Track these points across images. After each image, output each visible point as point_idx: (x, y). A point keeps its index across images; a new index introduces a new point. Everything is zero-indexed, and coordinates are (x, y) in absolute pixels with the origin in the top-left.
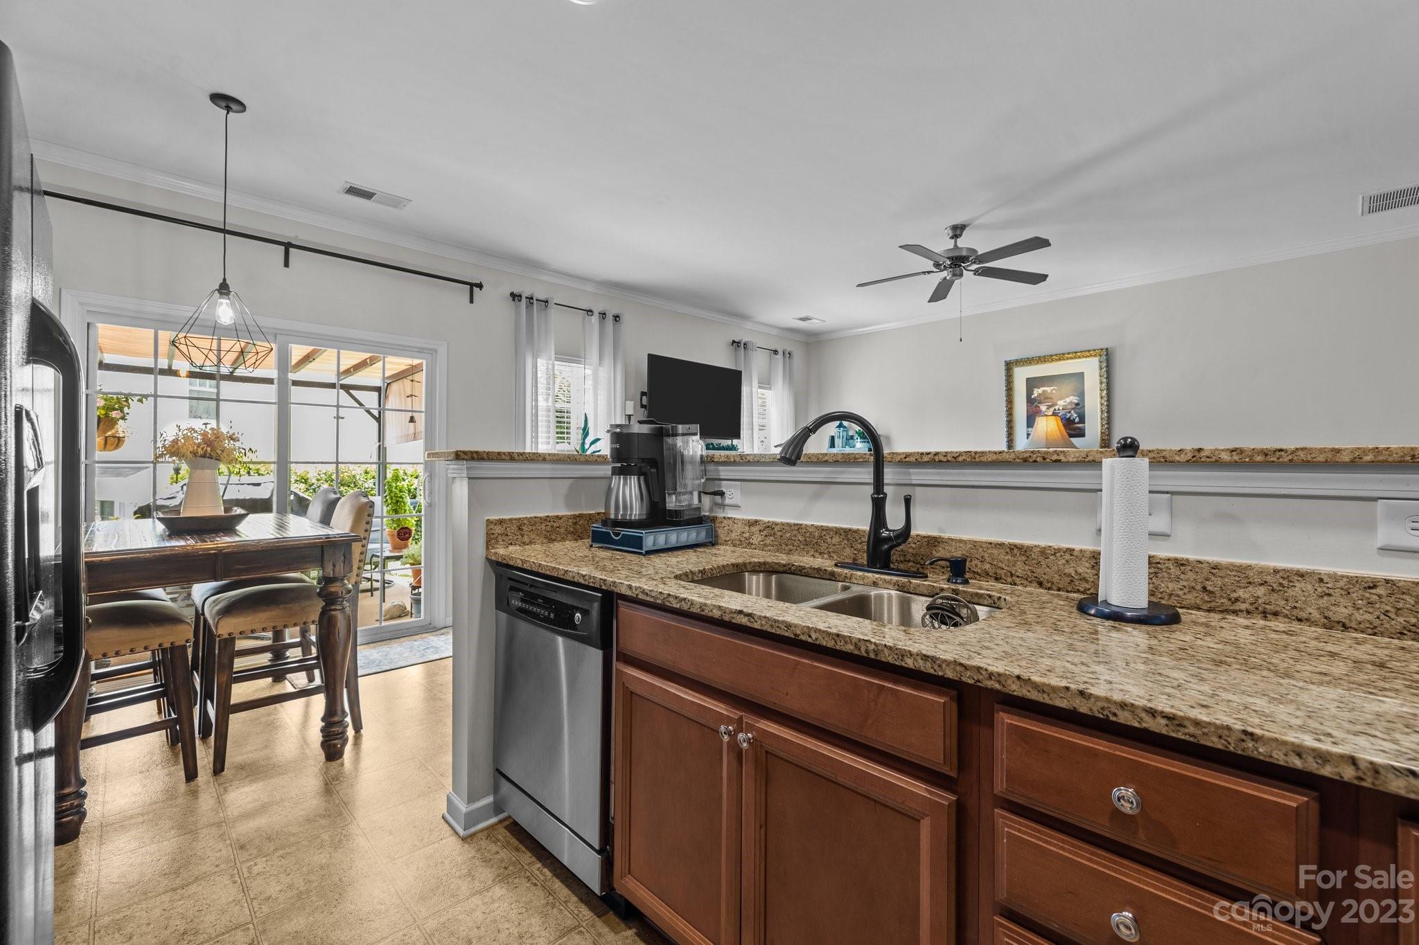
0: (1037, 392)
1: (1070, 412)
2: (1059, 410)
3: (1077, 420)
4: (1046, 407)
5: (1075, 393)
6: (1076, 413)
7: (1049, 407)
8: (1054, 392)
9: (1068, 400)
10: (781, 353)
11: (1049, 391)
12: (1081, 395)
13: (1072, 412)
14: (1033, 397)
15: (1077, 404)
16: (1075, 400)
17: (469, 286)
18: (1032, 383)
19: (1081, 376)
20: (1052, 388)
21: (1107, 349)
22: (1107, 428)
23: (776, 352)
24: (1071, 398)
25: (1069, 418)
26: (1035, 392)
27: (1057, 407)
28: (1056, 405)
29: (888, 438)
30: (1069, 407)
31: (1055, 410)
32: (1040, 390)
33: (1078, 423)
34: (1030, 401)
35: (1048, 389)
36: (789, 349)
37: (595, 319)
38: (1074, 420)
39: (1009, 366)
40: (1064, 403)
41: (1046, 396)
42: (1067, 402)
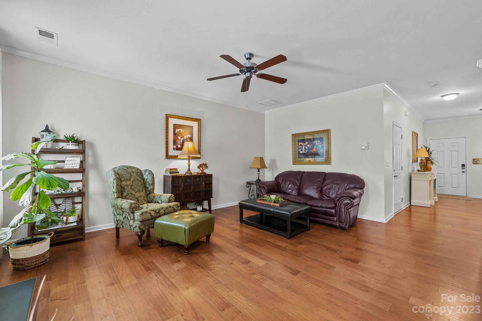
0: (177, 131)
4: (180, 137)
5: (190, 134)
7: (182, 137)
8: (183, 132)
11: (181, 131)
12: (192, 135)
14: (176, 132)
15: (191, 138)
16: (190, 136)
18: (176, 126)
19: (192, 127)
20: (182, 130)
21: (200, 119)
24: (189, 135)
26: (176, 130)
27: (184, 138)
31: (183, 139)
32: (179, 130)
34: (175, 134)
35: (181, 130)
40: (187, 137)
41: (180, 134)
42: (188, 136)
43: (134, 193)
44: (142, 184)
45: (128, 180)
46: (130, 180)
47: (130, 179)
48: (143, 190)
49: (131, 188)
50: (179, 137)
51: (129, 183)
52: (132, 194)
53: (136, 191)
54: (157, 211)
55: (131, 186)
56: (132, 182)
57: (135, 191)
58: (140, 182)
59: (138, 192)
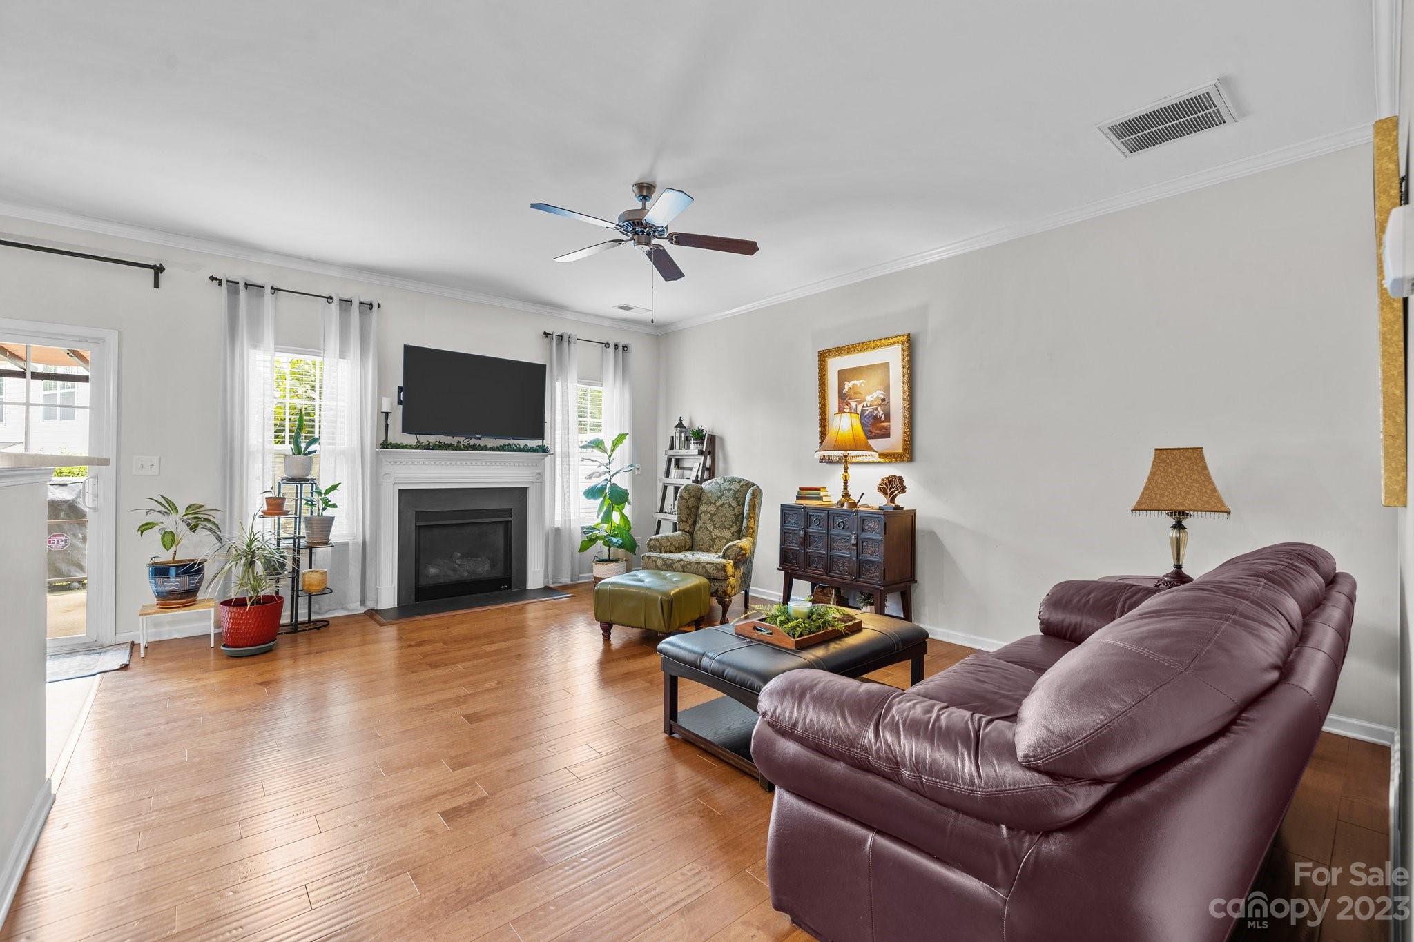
0: (848, 386)
1: (876, 409)
2: (867, 406)
3: (883, 418)
4: (856, 402)
5: (882, 387)
6: (882, 411)
7: (859, 403)
8: (863, 385)
9: (875, 395)
10: (612, 346)
11: (858, 385)
12: (887, 389)
13: (879, 409)
14: (844, 391)
15: (883, 400)
16: (881, 394)
17: (152, 271)
18: (844, 375)
19: (887, 365)
20: (861, 381)
21: (909, 335)
22: (909, 427)
23: (607, 345)
24: (878, 392)
25: (876, 415)
26: (846, 386)
27: (865, 404)
28: (865, 401)
29: (722, 439)
30: (876, 403)
31: (863, 406)
32: (850, 384)
33: (884, 422)
34: (842, 395)
35: (858, 383)
36: (622, 342)
37: (334, 307)
38: (881, 417)
39: (823, 356)
40: (872, 399)
41: (855, 391)
42: (875, 397)
43: (710, 527)
44: (735, 515)
45: (711, 503)
46: (715, 504)
47: (716, 501)
48: (731, 526)
49: (711, 518)
50: (851, 403)
51: (712, 508)
52: (707, 529)
53: (717, 526)
54: (668, 562)
55: (712, 515)
56: (717, 508)
57: (714, 525)
58: (734, 509)
59: (719, 527)
